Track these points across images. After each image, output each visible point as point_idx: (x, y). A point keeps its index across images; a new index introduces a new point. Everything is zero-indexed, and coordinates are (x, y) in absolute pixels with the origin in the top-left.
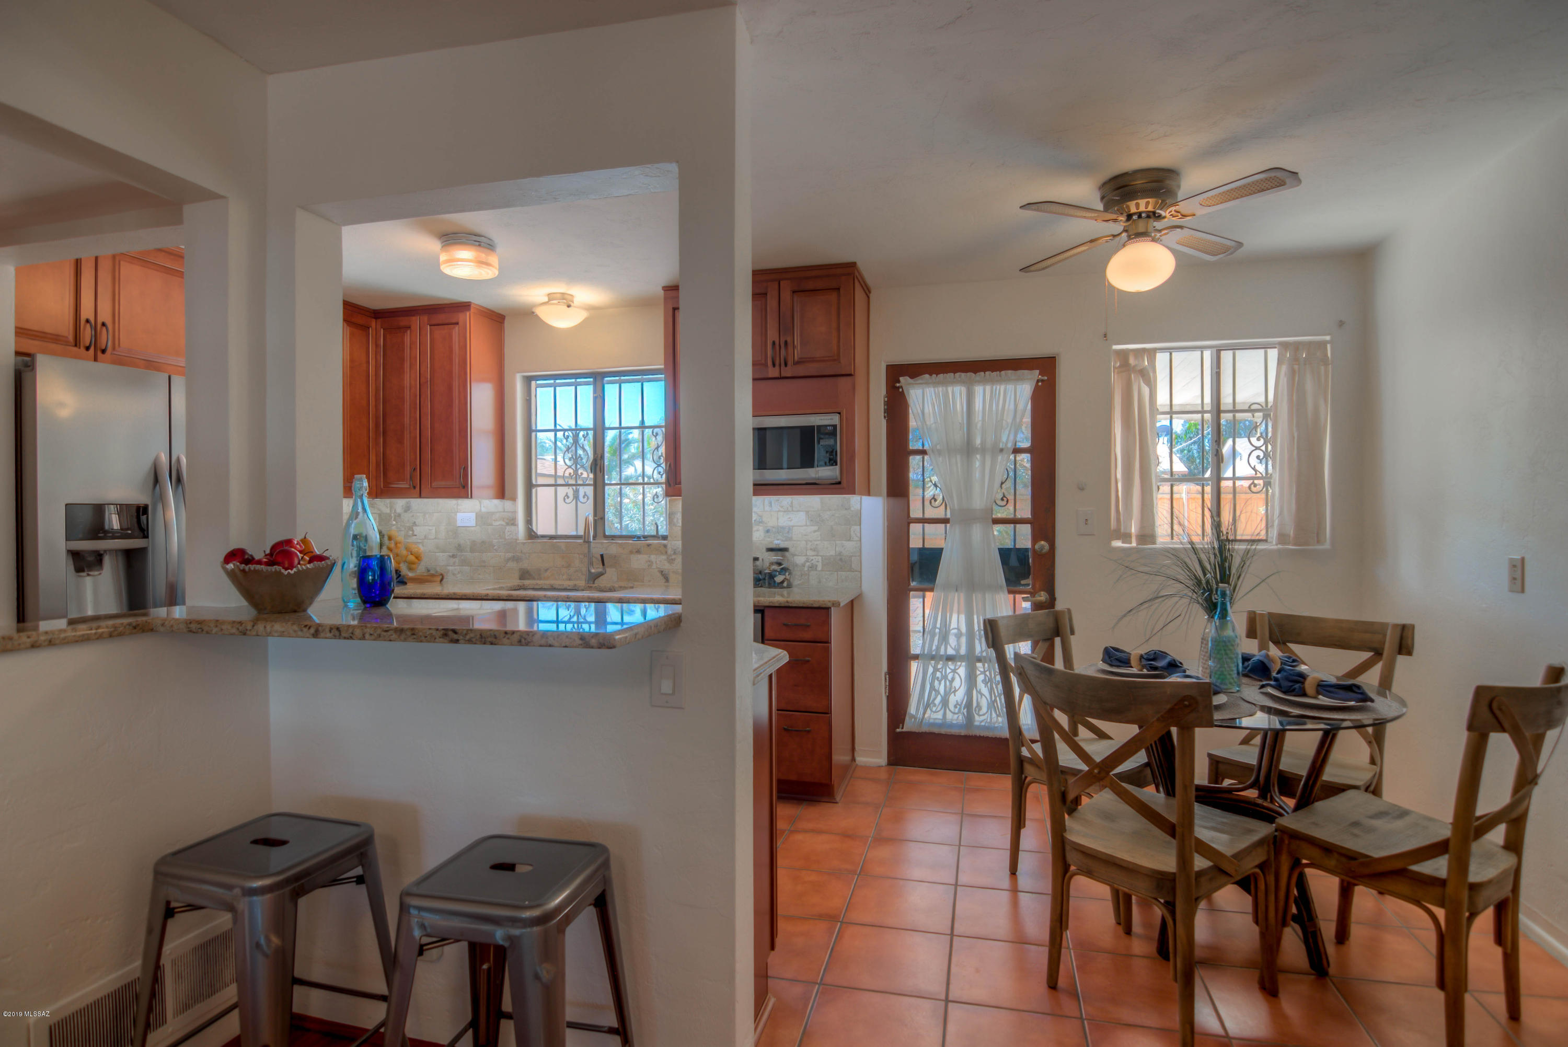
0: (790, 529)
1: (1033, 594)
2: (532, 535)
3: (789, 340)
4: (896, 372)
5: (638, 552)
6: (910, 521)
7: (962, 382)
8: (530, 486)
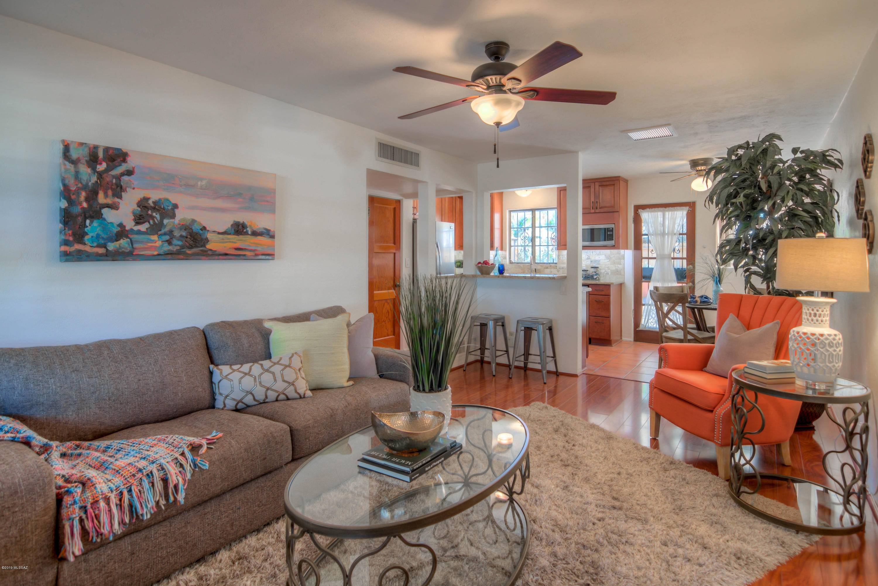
0: (599, 261)
1: (687, 284)
2: (511, 262)
3: (598, 201)
4: (637, 208)
5: (547, 268)
6: (642, 258)
7: (661, 211)
8: (510, 246)
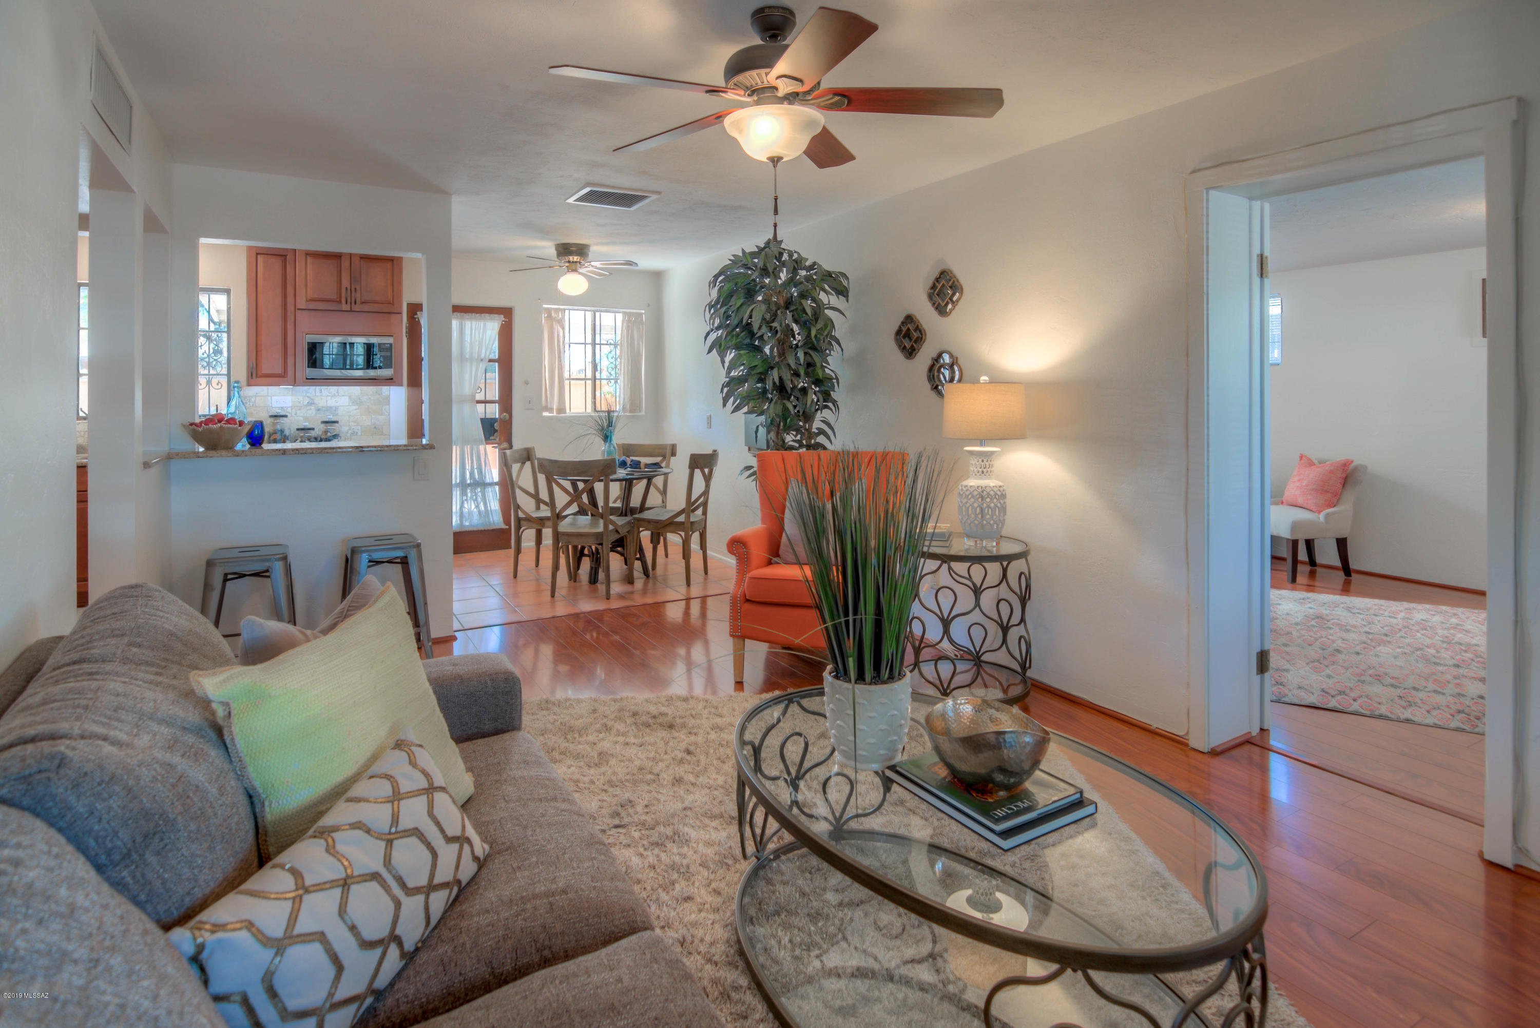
0: (336, 408)
1: (499, 444)
3: (358, 288)
4: (414, 309)
6: (422, 402)
7: (457, 319)
